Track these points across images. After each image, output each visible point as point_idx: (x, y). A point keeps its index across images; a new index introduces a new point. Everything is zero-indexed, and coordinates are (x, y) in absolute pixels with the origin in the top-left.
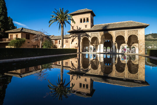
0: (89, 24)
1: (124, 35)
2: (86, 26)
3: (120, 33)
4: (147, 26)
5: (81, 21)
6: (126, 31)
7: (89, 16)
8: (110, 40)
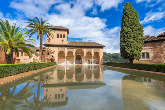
0: (65, 40)
1: (91, 51)
3: (89, 50)
6: (93, 49)
7: (66, 33)
8: (80, 54)
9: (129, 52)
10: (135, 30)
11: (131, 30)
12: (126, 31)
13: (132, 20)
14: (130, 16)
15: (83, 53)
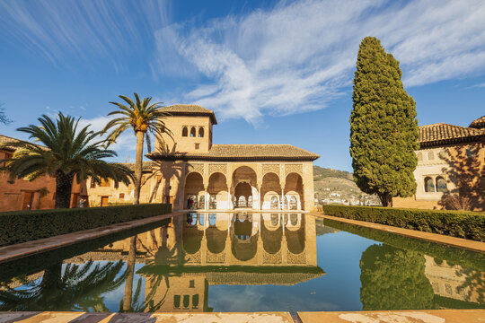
0: (204, 141)
1: (279, 172)
2: (197, 146)
3: (271, 167)
4: (317, 158)
5: (185, 133)
6: (282, 165)
7: (205, 122)
8: (248, 181)
9: (375, 177)
10: (388, 114)
11: (374, 114)
12: (364, 117)
13: (378, 85)
14: (373, 76)
15: (253, 176)
